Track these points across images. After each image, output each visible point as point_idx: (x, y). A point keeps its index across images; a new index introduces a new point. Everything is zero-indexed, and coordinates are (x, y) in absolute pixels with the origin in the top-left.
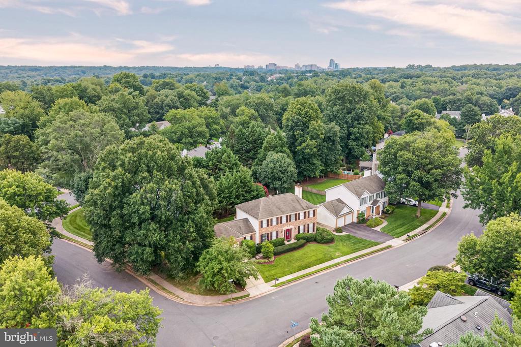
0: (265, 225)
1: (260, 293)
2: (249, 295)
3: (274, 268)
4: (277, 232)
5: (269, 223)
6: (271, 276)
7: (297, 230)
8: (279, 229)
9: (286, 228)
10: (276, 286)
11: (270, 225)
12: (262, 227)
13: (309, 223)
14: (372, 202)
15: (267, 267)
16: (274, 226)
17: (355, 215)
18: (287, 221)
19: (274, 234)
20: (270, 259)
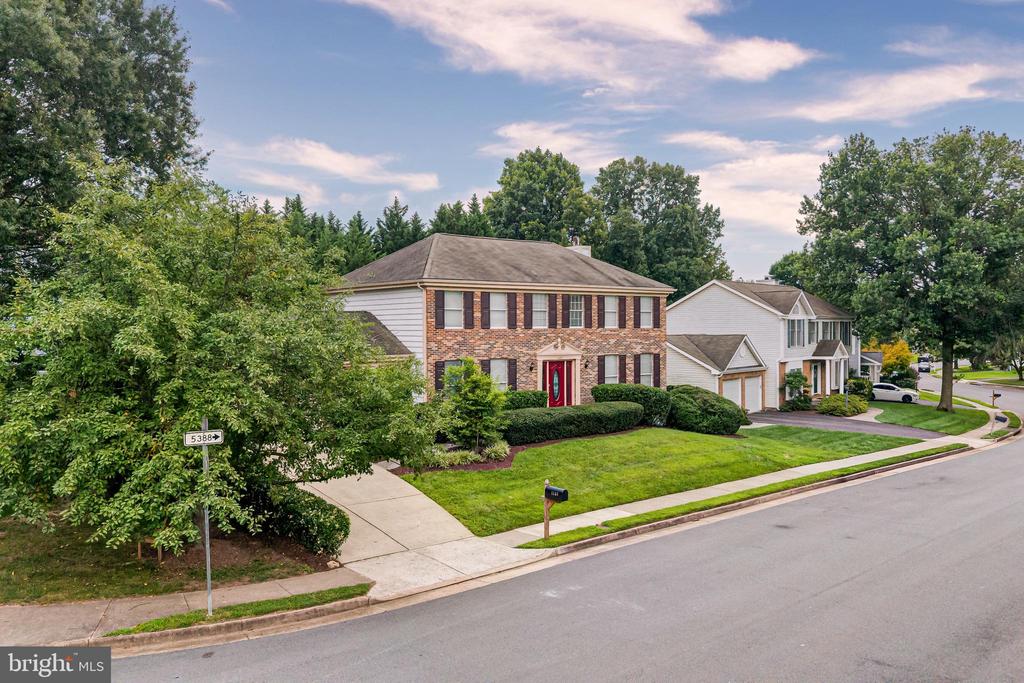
0: (454, 320)
1: (451, 576)
2: (364, 588)
3: (519, 482)
4: (512, 365)
5: (476, 309)
6: (506, 509)
7: (593, 373)
8: (522, 354)
9: (548, 352)
10: (547, 542)
11: (477, 323)
12: (440, 323)
13: (638, 350)
14: (814, 346)
15: (478, 480)
16: (500, 335)
17: (773, 381)
18: (553, 324)
19: (499, 373)
20: (487, 450)
